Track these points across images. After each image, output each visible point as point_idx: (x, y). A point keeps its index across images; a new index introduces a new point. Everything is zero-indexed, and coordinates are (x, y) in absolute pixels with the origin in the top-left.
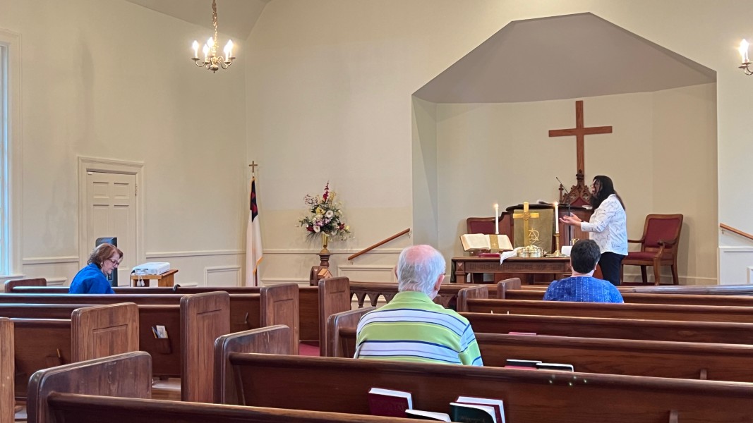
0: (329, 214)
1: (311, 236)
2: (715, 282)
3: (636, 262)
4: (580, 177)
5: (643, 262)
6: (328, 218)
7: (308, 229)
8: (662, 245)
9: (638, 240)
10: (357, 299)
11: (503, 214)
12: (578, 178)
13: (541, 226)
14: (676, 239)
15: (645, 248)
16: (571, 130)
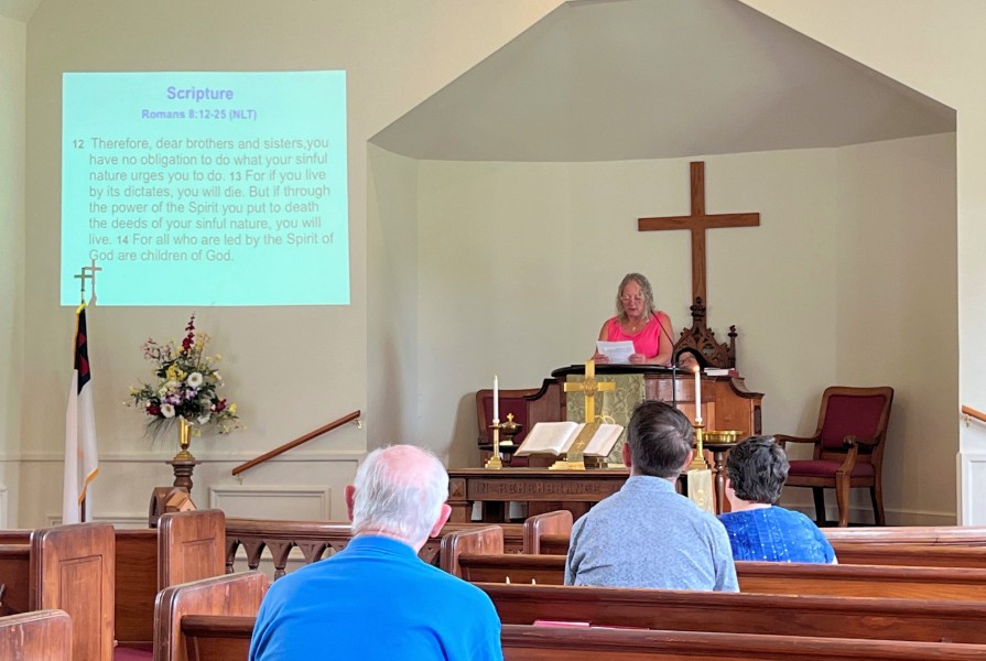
0: (194, 379)
1: (155, 425)
2: (953, 522)
3: (803, 480)
4: (699, 310)
5: (816, 481)
6: (191, 389)
7: (148, 409)
8: (852, 446)
9: (811, 434)
10: (245, 555)
11: (547, 382)
12: (693, 314)
13: (618, 406)
14: (880, 436)
15: (821, 452)
16: (681, 220)
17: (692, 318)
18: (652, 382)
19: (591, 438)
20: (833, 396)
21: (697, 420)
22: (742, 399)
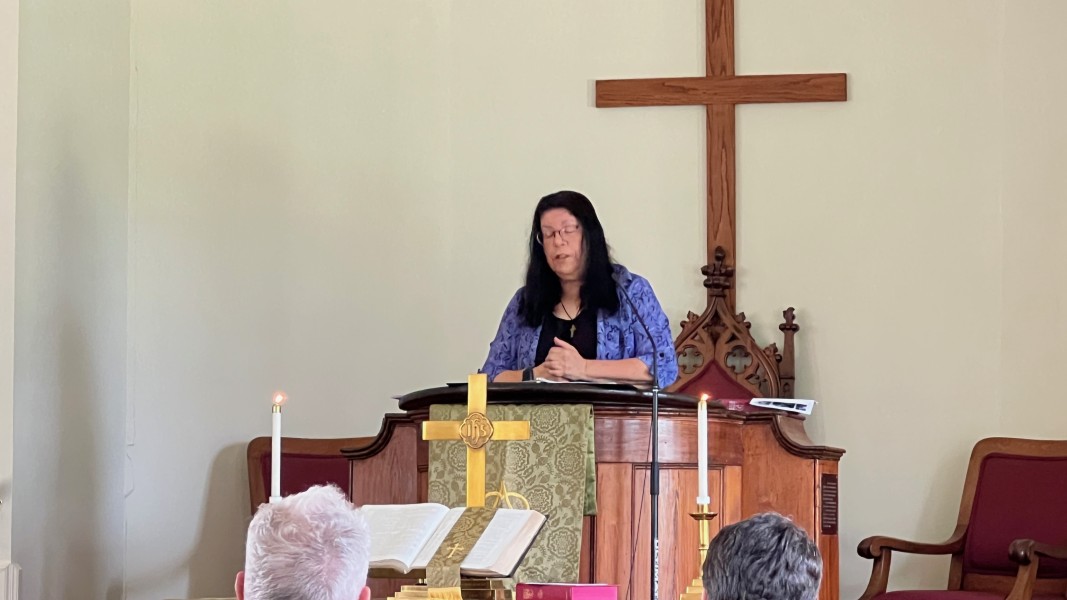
4: (720, 275)
9: (945, 534)
11: (391, 422)
12: (706, 285)
13: (536, 472)
15: (964, 573)
16: (685, 85)
17: (705, 289)
18: (609, 423)
19: (478, 537)
20: (986, 454)
21: (700, 501)
22: (798, 460)
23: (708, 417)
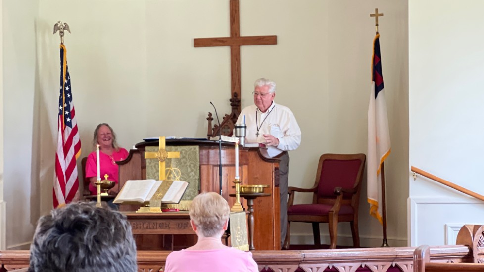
2: (404, 244)
3: (307, 217)
4: (236, 103)
5: (315, 218)
8: (339, 194)
9: (311, 185)
11: (132, 152)
12: (231, 105)
14: (357, 187)
15: (318, 198)
16: (224, 40)
17: (231, 107)
18: (204, 152)
19: (166, 191)
20: (324, 159)
21: (236, 178)
22: (266, 163)
23: (239, 149)
